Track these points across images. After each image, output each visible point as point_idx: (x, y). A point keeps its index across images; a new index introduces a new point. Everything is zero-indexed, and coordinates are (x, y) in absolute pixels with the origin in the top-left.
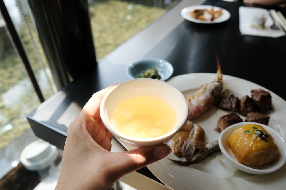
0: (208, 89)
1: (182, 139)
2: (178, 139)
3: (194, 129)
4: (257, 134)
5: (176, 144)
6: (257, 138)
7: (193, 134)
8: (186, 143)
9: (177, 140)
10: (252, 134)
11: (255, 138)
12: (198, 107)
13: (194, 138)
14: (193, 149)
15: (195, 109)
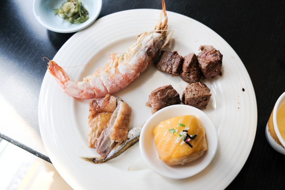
0: (143, 47)
1: (101, 125)
2: (97, 125)
3: (118, 110)
4: (182, 137)
5: (93, 131)
6: (181, 141)
7: (116, 117)
8: (103, 134)
9: (95, 126)
10: (177, 135)
11: (178, 142)
12: (126, 77)
13: (114, 126)
14: (111, 142)
15: (121, 79)
